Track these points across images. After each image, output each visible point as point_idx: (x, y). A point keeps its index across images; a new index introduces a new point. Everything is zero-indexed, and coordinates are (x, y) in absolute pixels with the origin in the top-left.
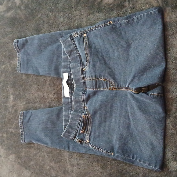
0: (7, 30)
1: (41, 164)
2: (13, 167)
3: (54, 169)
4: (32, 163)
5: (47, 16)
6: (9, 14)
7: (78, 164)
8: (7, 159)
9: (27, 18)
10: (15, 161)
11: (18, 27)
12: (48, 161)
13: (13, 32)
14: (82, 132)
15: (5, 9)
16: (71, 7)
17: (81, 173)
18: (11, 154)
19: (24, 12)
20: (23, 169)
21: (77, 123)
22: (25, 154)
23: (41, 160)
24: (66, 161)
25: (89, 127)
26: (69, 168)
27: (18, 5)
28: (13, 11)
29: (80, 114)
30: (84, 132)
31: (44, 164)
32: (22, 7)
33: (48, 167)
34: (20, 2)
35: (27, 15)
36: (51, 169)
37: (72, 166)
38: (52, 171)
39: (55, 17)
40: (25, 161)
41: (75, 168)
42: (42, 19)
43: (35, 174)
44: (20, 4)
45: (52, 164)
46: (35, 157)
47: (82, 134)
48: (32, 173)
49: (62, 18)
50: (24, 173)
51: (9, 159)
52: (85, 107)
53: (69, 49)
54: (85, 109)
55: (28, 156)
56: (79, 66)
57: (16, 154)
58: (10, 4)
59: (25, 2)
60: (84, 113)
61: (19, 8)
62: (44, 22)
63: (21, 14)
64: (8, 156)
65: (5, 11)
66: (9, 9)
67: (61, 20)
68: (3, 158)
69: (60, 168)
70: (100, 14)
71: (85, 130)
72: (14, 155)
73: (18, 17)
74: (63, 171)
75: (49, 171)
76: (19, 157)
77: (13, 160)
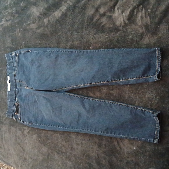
0: (37, 42)
1: (55, 142)
2: (35, 144)
3: (64, 147)
4: (49, 141)
5: (66, 34)
6: (39, 31)
7: (81, 144)
8: (31, 138)
9: (51, 34)
10: (36, 140)
11: (45, 40)
12: (60, 140)
13: (41, 44)
14: (16, 114)
15: (36, 27)
16: (83, 28)
17: (84, 150)
18: (34, 134)
19: (50, 30)
20: (42, 146)
21: (12, 109)
22: (44, 134)
23: (55, 140)
24: (73, 141)
25: (20, 110)
26: (75, 146)
27: (46, 24)
28: (42, 29)
29: (13, 103)
30: (17, 114)
31: (57, 143)
32: (49, 26)
33: (60, 145)
34: (47, 23)
35: (52, 32)
36: (62, 146)
37: (78, 144)
38: (63, 148)
39: (71, 34)
40: (44, 140)
41: (80, 146)
42: (62, 35)
43: (51, 150)
44: (47, 24)
45: (64, 143)
46: (51, 137)
47: (16, 115)
48: (48, 149)
49: (76, 35)
50: (43, 149)
51: (32, 138)
52: (16, 98)
53: (9, 62)
54: (16, 100)
55: (46, 136)
56: (13, 73)
57: (38, 134)
58: (40, 24)
59: (51, 22)
60: (16, 102)
61: (47, 26)
62: (63, 37)
63: (48, 31)
64: (32, 136)
65: (36, 28)
66: (39, 27)
67: (75, 36)
68: (28, 137)
69: (68, 146)
70: (103, 34)
71: (17, 113)
72: (36, 135)
73: (45, 33)
74: (71, 148)
75: (61, 148)
76: (40, 137)
77: (35, 139)
